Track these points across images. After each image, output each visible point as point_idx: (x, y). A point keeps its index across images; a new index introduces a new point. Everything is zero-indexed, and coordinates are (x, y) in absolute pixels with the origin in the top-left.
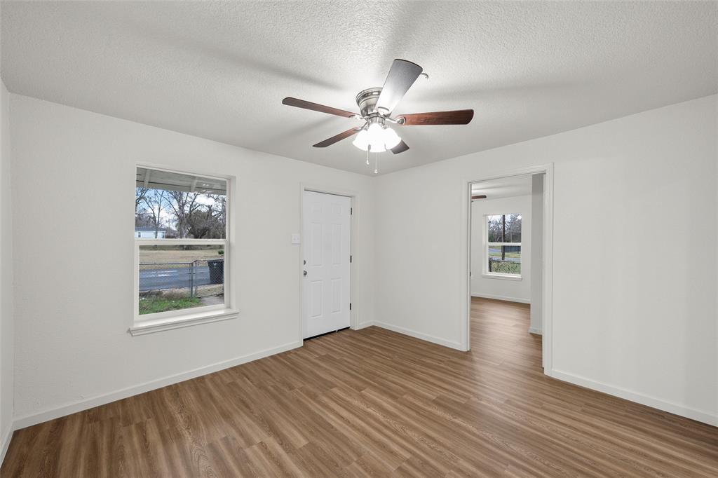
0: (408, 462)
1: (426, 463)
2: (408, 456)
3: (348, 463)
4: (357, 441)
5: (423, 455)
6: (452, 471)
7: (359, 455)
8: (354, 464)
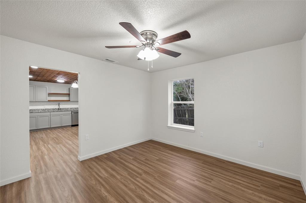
0: (138, 177)
1: (131, 177)
2: (138, 179)
3: (158, 176)
4: (156, 183)
5: (132, 179)
6: (124, 175)
7: (155, 178)
8: (156, 176)
